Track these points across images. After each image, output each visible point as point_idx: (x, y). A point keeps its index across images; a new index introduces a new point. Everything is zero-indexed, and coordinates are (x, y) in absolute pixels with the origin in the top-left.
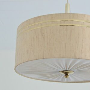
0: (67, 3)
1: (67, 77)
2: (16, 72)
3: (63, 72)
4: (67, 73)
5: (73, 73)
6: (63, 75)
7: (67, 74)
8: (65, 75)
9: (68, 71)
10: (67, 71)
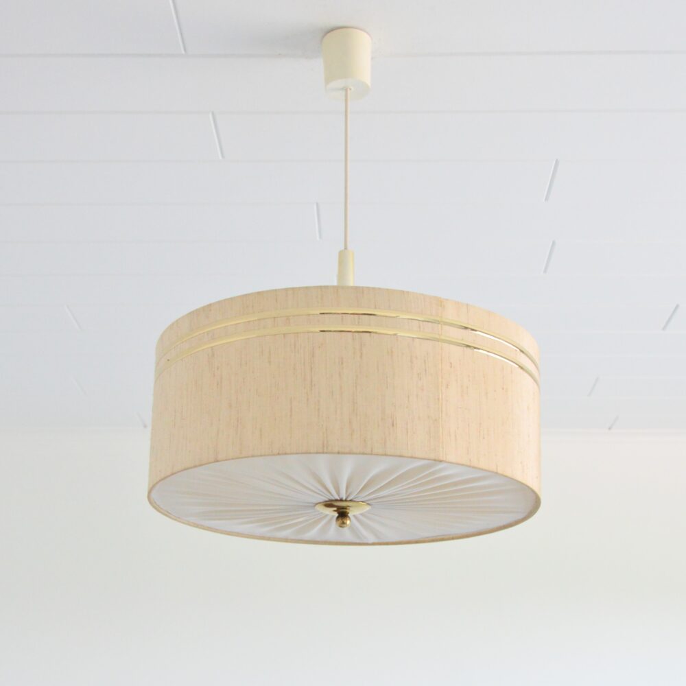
0: (346, 248)
1: (343, 523)
2: (156, 509)
3: (329, 504)
4: (343, 508)
5: (368, 508)
6: (327, 515)
7: (343, 514)
8: (338, 518)
9: (346, 501)
10: (341, 500)
